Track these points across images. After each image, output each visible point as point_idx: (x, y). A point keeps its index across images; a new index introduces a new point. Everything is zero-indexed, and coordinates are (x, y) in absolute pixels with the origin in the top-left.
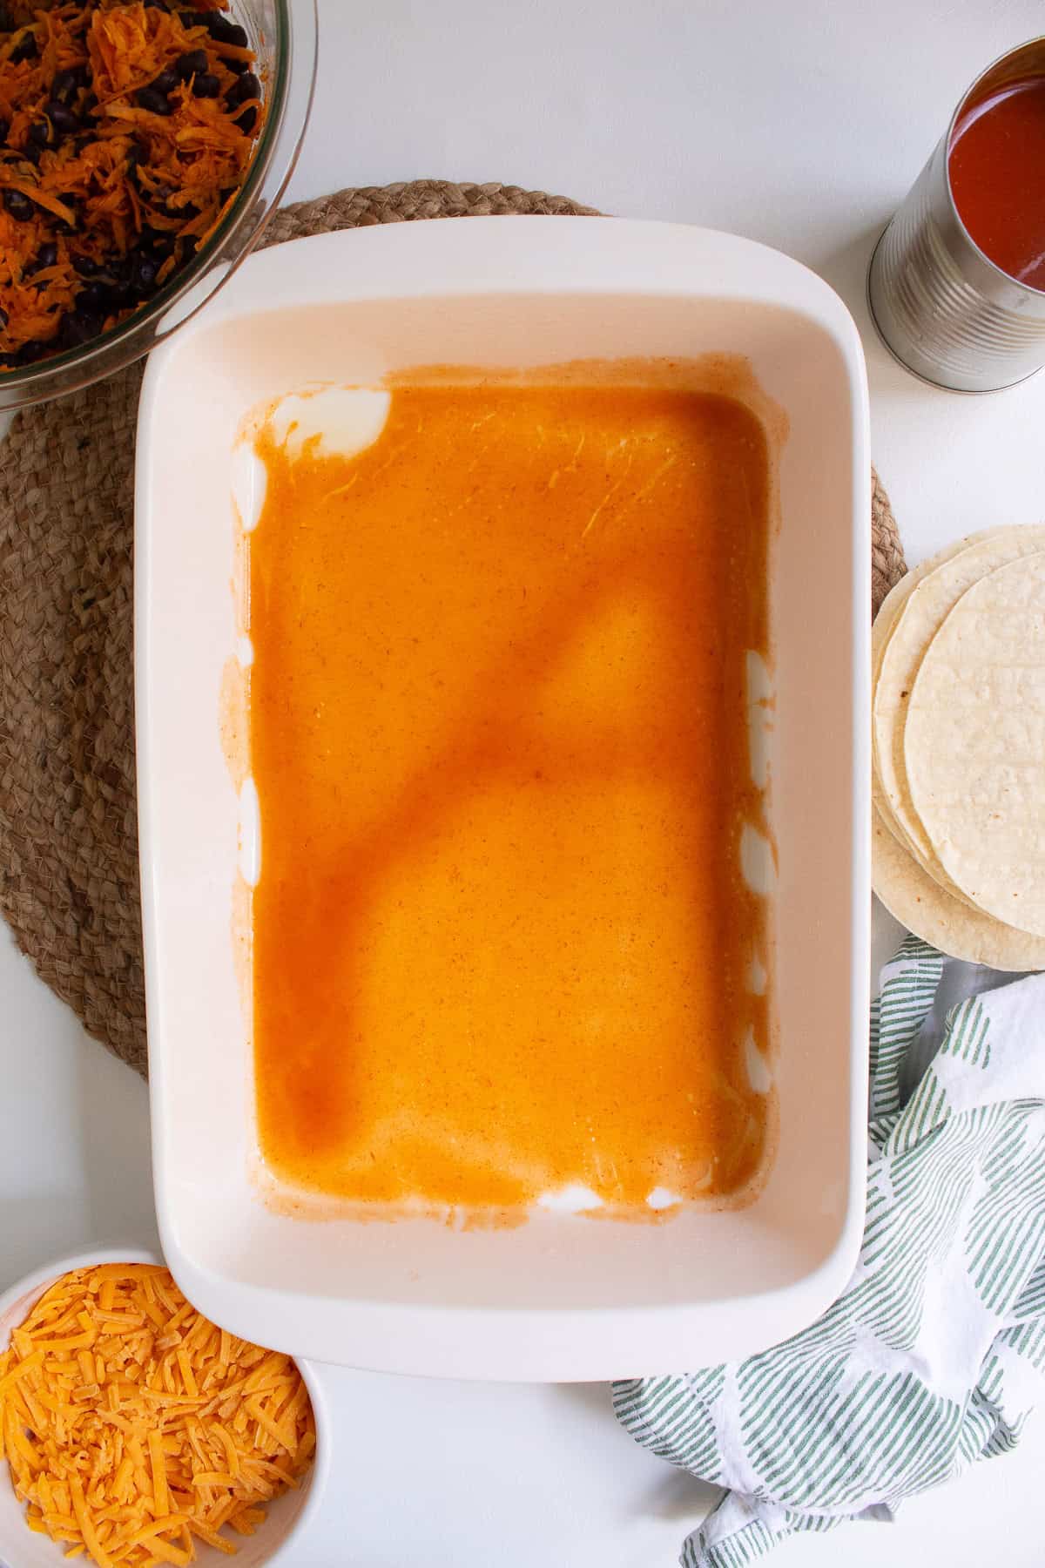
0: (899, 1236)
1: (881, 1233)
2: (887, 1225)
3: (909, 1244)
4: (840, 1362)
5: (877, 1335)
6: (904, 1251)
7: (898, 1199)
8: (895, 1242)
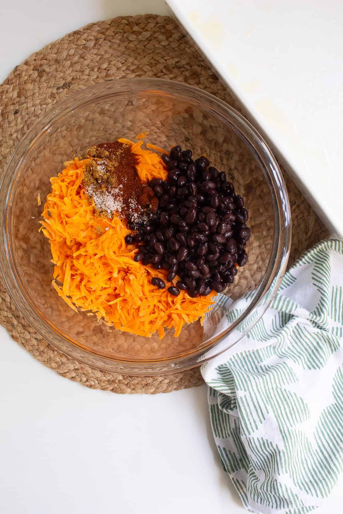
0: (263, 397)
1: (258, 402)
2: (255, 399)
3: (268, 394)
4: (307, 442)
5: (301, 422)
6: (270, 396)
7: (247, 391)
8: (264, 399)
